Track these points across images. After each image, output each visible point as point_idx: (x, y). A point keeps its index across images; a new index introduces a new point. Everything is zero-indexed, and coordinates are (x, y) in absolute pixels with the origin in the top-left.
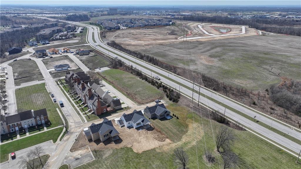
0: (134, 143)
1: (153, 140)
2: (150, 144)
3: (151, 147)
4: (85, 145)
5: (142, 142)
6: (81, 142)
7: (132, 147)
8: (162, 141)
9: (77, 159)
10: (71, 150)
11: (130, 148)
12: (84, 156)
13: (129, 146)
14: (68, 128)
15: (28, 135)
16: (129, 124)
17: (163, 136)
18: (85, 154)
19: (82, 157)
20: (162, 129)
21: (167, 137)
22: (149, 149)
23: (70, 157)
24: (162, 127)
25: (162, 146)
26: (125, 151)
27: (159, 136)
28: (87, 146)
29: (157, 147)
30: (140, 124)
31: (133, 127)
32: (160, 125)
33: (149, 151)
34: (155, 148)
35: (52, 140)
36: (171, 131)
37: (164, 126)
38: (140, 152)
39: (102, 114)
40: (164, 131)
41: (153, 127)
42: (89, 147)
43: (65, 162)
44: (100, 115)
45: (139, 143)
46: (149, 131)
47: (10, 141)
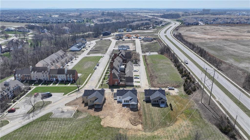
0: (108, 117)
2: (120, 123)
3: (119, 125)
4: (77, 104)
5: (115, 118)
6: (77, 101)
7: (103, 118)
8: (133, 125)
9: (63, 112)
10: (66, 105)
11: (101, 119)
12: (68, 112)
13: (101, 117)
14: (82, 88)
15: (57, 85)
16: (120, 98)
17: (140, 120)
18: (71, 111)
19: (67, 112)
20: (145, 113)
21: (143, 123)
22: (115, 127)
23: (61, 109)
24: (147, 112)
25: (129, 129)
26: (94, 119)
27: (136, 119)
28: (78, 105)
29: (124, 128)
30: (128, 102)
31: (121, 103)
32: (146, 110)
33: (113, 129)
34: (121, 128)
35: (64, 93)
36: (152, 119)
37: (150, 111)
38: (105, 126)
39: (113, 85)
40: (145, 116)
41: (139, 109)
42: (78, 107)
43: (54, 111)
44: (111, 86)
45: (112, 117)
46: (130, 111)
47: (46, 86)
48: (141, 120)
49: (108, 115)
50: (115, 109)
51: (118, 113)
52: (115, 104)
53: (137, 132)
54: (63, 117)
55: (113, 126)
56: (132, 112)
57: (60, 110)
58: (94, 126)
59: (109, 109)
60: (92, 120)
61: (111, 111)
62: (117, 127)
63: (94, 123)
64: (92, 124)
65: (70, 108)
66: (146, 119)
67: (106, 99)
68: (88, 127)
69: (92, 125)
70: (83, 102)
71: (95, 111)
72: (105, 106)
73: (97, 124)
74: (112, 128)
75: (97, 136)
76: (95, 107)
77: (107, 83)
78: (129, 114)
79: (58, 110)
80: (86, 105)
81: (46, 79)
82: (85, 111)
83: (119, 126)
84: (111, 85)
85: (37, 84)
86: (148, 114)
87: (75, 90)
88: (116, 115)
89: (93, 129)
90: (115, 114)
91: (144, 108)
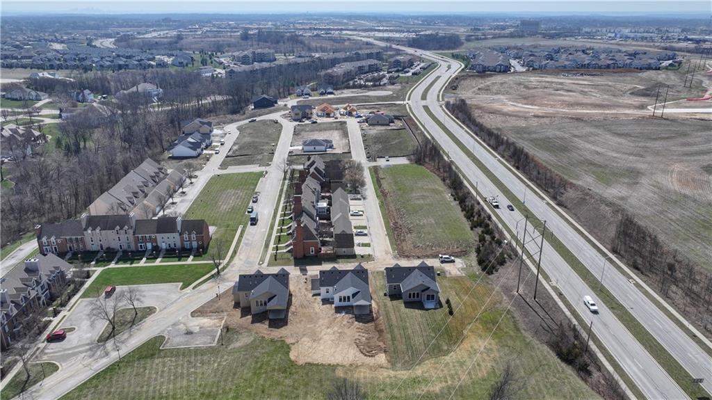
0: (305, 339)
1: (350, 345)
2: (334, 352)
3: (333, 358)
4: (222, 311)
5: (322, 342)
6: (221, 303)
7: (293, 344)
8: (366, 355)
9: (189, 333)
10: (193, 314)
11: (288, 345)
12: (204, 331)
13: (289, 341)
14: (226, 268)
15: (158, 262)
16: (327, 292)
17: (381, 344)
18: (209, 329)
19: (199, 333)
20: (390, 326)
21: (387, 349)
22: (324, 363)
23: (182, 325)
24: (395, 323)
25: (357, 367)
26: (273, 348)
27: (371, 341)
28: (225, 314)
29: (345, 363)
30: (349, 301)
31: (333, 303)
32: (393, 317)
33: (320, 367)
34: (338, 365)
35: (181, 284)
36: (408, 338)
37: (401, 321)
38: (301, 361)
39: (305, 257)
40: (392, 332)
41: (375, 315)
42: (225, 318)
43: (166, 332)
44: (299, 259)
45: (314, 341)
46: (356, 323)
47: (128, 265)
48: (384, 343)
49: (304, 335)
50: (319, 318)
51: (328, 328)
52: (317, 305)
53: (376, 372)
54: (193, 346)
55: (320, 362)
56: (361, 324)
57: (182, 327)
58: (275, 365)
59: (304, 320)
60: (267, 351)
61: (309, 326)
62: (329, 362)
63: (275, 357)
64: (269, 358)
65: (206, 321)
66: (393, 339)
67: (293, 294)
68: (260, 368)
69: (269, 361)
70: (237, 305)
71: (270, 326)
72: (293, 313)
73: (282, 360)
74: (317, 365)
75: (285, 386)
76: (271, 317)
77: (289, 251)
78: (355, 330)
79: (177, 327)
80: (246, 311)
81: (125, 247)
82: (246, 328)
83: (333, 361)
84: (298, 257)
85: (104, 261)
86: (398, 327)
87: (208, 273)
88: (322, 334)
89: (274, 370)
90: (321, 332)
91: (387, 314)
